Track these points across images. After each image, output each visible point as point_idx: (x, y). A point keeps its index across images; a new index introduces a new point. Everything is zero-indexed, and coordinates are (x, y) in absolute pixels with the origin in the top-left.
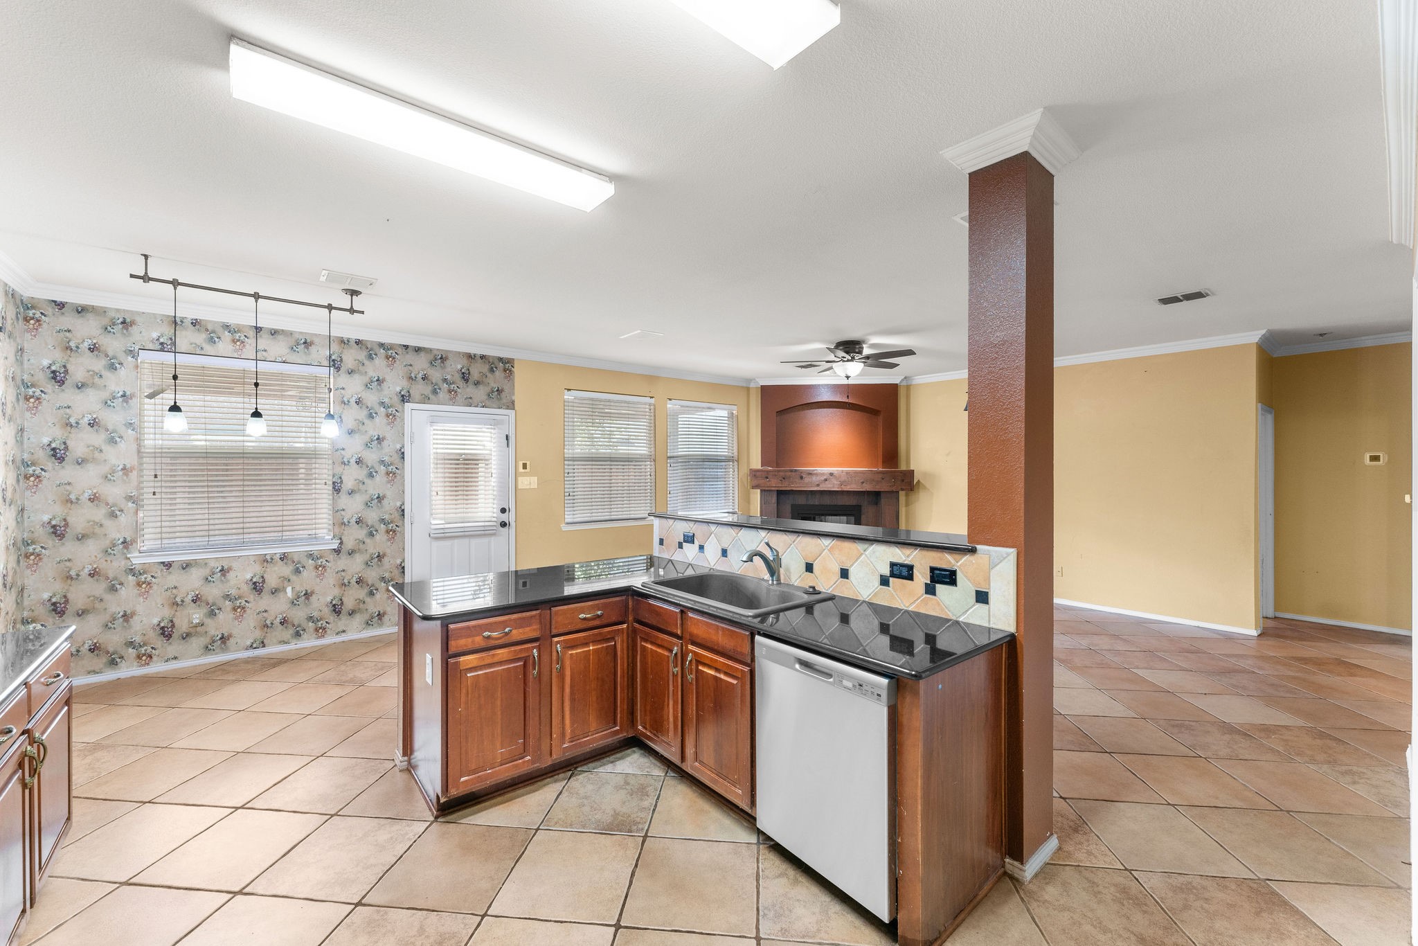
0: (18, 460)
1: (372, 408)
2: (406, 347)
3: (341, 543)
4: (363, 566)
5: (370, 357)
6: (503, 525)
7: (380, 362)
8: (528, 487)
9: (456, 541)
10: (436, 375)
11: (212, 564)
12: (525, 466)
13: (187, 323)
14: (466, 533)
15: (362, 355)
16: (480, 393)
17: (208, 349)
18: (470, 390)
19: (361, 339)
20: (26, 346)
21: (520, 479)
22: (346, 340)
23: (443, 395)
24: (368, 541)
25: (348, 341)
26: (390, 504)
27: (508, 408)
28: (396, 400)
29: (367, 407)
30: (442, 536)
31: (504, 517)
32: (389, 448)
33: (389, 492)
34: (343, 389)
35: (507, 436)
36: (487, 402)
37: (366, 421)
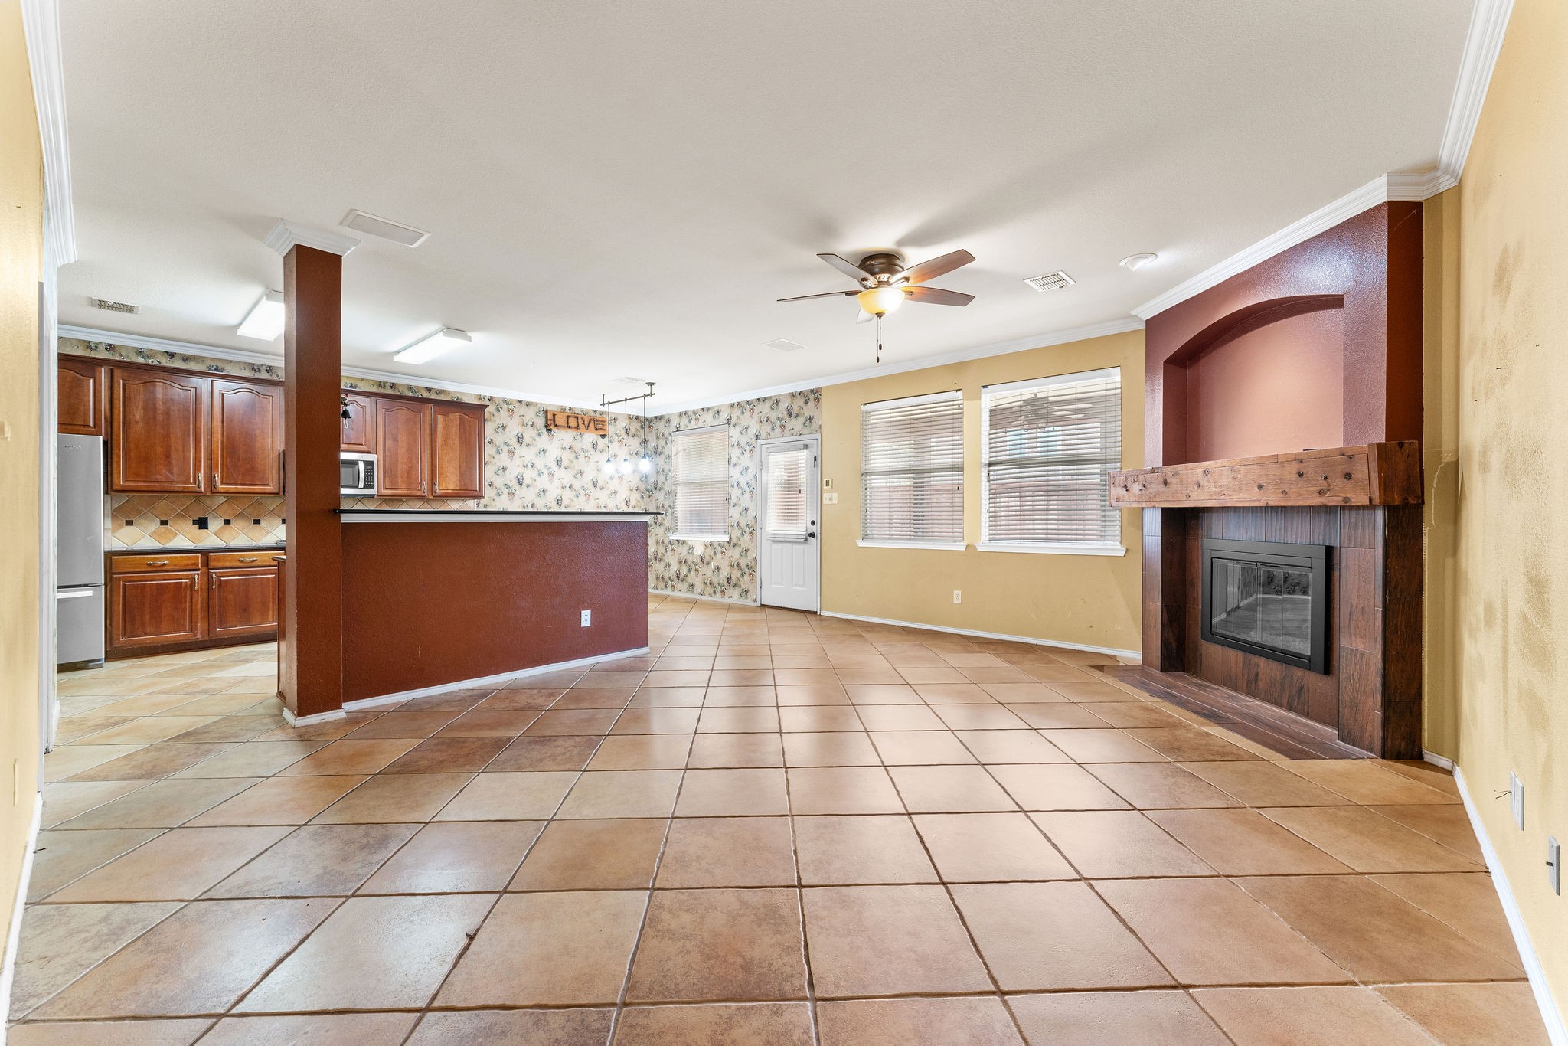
1: (743, 448)
2: (759, 399)
4: (740, 556)
5: (743, 412)
6: (812, 535)
7: (747, 414)
8: (830, 502)
10: (773, 416)
12: (828, 483)
13: (684, 414)
14: (787, 540)
15: (739, 412)
16: (799, 423)
17: (689, 426)
18: (793, 423)
19: (739, 401)
21: (824, 495)
23: (777, 431)
24: (741, 538)
25: (734, 405)
26: (751, 514)
27: (816, 432)
28: (754, 439)
30: (776, 540)
31: (813, 529)
32: (750, 475)
33: (751, 506)
34: (732, 437)
35: (815, 458)
36: (802, 430)
37: (741, 457)
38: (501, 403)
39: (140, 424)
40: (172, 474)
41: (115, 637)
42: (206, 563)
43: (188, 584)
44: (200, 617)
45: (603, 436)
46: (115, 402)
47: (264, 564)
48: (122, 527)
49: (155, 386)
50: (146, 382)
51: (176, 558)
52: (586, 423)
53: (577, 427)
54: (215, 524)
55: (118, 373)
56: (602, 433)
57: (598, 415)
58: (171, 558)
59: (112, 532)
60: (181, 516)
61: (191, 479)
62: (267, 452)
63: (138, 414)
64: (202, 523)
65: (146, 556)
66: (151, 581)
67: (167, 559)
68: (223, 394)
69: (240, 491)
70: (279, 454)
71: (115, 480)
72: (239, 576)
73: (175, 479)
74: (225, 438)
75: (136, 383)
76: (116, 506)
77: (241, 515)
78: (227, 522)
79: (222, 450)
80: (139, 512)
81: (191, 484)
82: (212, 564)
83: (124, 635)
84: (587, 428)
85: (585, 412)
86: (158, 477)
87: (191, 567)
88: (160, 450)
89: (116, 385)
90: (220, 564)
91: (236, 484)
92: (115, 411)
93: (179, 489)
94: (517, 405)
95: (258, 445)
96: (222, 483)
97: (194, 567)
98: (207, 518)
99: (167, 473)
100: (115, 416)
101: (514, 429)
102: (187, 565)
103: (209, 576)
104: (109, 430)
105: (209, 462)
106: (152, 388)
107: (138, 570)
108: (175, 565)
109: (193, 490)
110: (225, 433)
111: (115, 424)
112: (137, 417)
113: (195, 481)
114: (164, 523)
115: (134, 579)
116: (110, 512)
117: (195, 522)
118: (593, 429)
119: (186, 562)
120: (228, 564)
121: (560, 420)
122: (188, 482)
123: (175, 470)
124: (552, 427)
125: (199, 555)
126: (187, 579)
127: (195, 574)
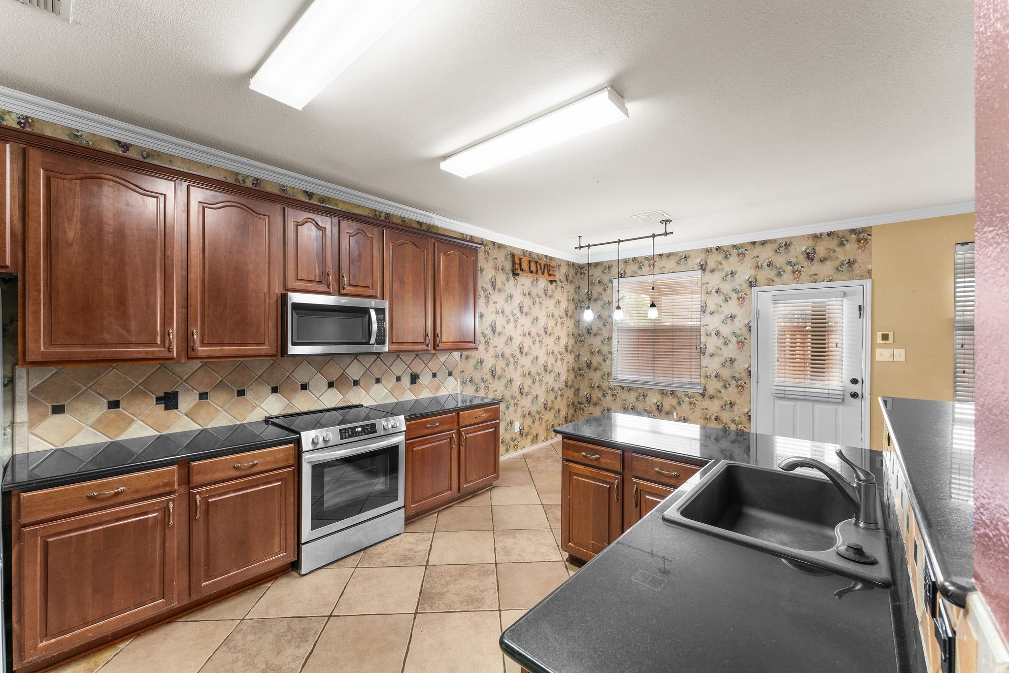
0: (576, 334)
1: (727, 295)
2: (754, 243)
3: (705, 390)
4: (720, 409)
5: (726, 257)
6: (854, 395)
7: (734, 259)
8: (891, 359)
9: (799, 403)
10: (780, 260)
11: (640, 391)
12: (885, 337)
13: (631, 260)
14: (807, 398)
15: (720, 257)
16: (827, 268)
17: (639, 272)
18: (816, 267)
19: (719, 246)
20: (581, 285)
21: (878, 351)
22: (709, 249)
23: (786, 276)
24: (723, 391)
25: (711, 250)
26: (741, 366)
27: (862, 277)
28: (745, 285)
29: (724, 294)
30: (783, 396)
31: (856, 388)
32: (739, 324)
33: (740, 357)
34: (707, 283)
35: (860, 307)
36: (835, 275)
37: (723, 304)
39: (76, 248)
40: (128, 331)
41: (28, 643)
42: (186, 479)
43: (159, 518)
44: (176, 569)
45: (551, 282)
46: (31, 207)
47: (268, 467)
48: (45, 416)
49: (100, 186)
50: (85, 178)
51: (138, 477)
52: (542, 268)
53: (537, 272)
54: (187, 401)
55: (35, 156)
56: (552, 278)
57: (548, 260)
58: (129, 479)
59: (29, 427)
60: (138, 393)
61: (158, 338)
62: (262, 295)
63: (71, 232)
64: (169, 401)
65: (85, 484)
66: (94, 525)
67: (122, 483)
68: (204, 208)
69: (227, 354)
70: (277, 300)
71: (30, 345)
72: (235, 491)
73: (133, 339)
74: (206, 275)
75: (69, 177)
76: (35, 384)
77: (220, 386)
78: (203, 396)
79: (203, 293)
80: (74, 390)
81: (158, 346)
82: (196, 479)
83: (46, 635)
84: (542, 273)
86: (107, 336)
87: (162, 491)
88: (108, 291)
89: (32, 176)
90: (208, 478)
91: (222, 344)
92: (31, 224)
93: (139, 356)
94: (491, 247)
95: (251, 286)
96: (203, 344)
97: (168, 489)
98: (176, 393)
99: (120, 329)
100: (31, 233)
101: (490, 272)
102: (156, 487)
103: (191, 498)
104: (20, 255)
105: (185, 311)
106: (95, 189)
107: (71, 511)
108: (136, 491)
109: (161, 355)
110: (207, 268)
111: (30, 247)
112: (71, 235)
113: (163, 342)
114: (114, 405)
115: (64, 529)
116: (25, 395)
117: (159, 400)
118: (546, 275)
119: (154, 483)
120: (219, 475)
121: (525, 265)
122: (152, 343)
123: (133, 325)
124: (519, 271)
125: (175, 467)
126: (155, 511)
127: (168, 501)
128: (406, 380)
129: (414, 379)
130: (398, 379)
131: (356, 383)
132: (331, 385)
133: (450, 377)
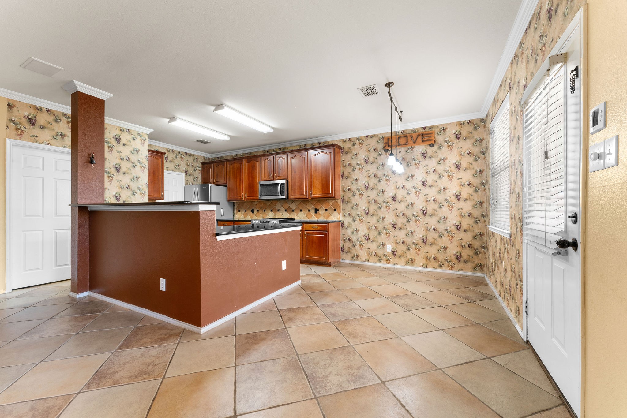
38: (355, 140)
45: (432, 145)
52: (415, 138)
53: (407, 144)
56: (431, 143)
57: (427, 130)
60: (248, 209)
74: (248, 180)
77: (261, 208)
78: (258, 211)
84: (415, 142)
85: (415, 130)
91: (250, 197)
94: (365, 139)
96: (247, 197)
101: (363, 154)
105: (245, 189)
117: (251, 211)
118: (421, 142)
124: (388, 148)
128: (313, 212)
129: (316, 211)
130: (309, 211)
131: (293, 211)
132: (286, 211)
133: (335, 212)
